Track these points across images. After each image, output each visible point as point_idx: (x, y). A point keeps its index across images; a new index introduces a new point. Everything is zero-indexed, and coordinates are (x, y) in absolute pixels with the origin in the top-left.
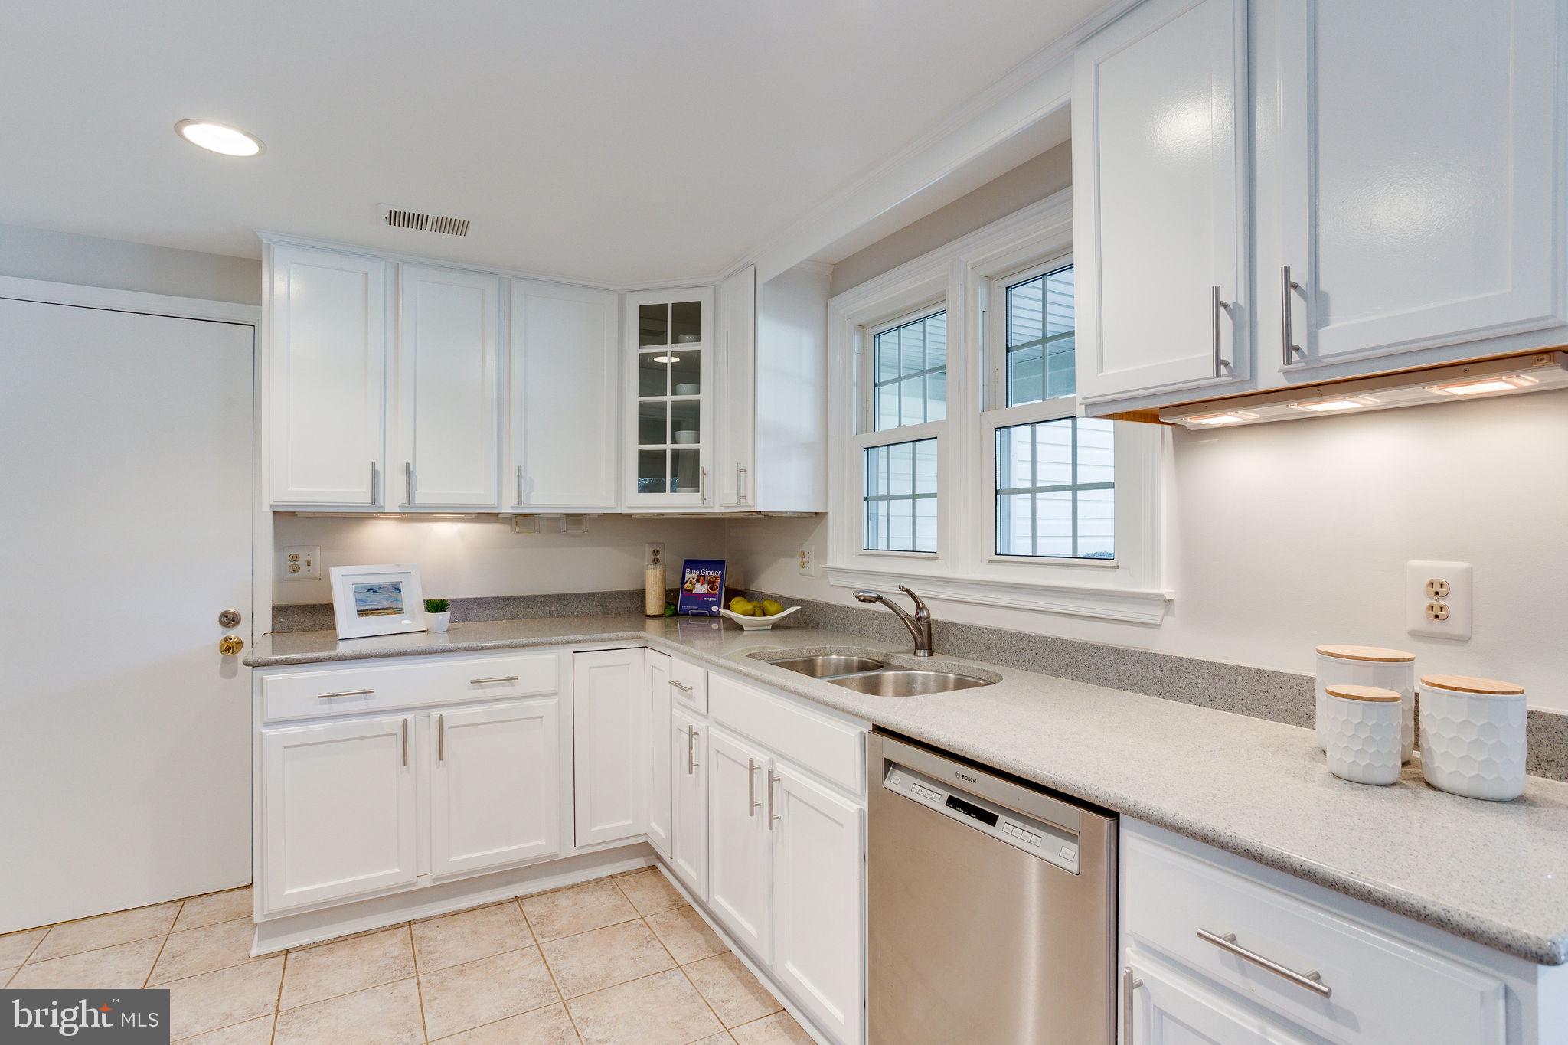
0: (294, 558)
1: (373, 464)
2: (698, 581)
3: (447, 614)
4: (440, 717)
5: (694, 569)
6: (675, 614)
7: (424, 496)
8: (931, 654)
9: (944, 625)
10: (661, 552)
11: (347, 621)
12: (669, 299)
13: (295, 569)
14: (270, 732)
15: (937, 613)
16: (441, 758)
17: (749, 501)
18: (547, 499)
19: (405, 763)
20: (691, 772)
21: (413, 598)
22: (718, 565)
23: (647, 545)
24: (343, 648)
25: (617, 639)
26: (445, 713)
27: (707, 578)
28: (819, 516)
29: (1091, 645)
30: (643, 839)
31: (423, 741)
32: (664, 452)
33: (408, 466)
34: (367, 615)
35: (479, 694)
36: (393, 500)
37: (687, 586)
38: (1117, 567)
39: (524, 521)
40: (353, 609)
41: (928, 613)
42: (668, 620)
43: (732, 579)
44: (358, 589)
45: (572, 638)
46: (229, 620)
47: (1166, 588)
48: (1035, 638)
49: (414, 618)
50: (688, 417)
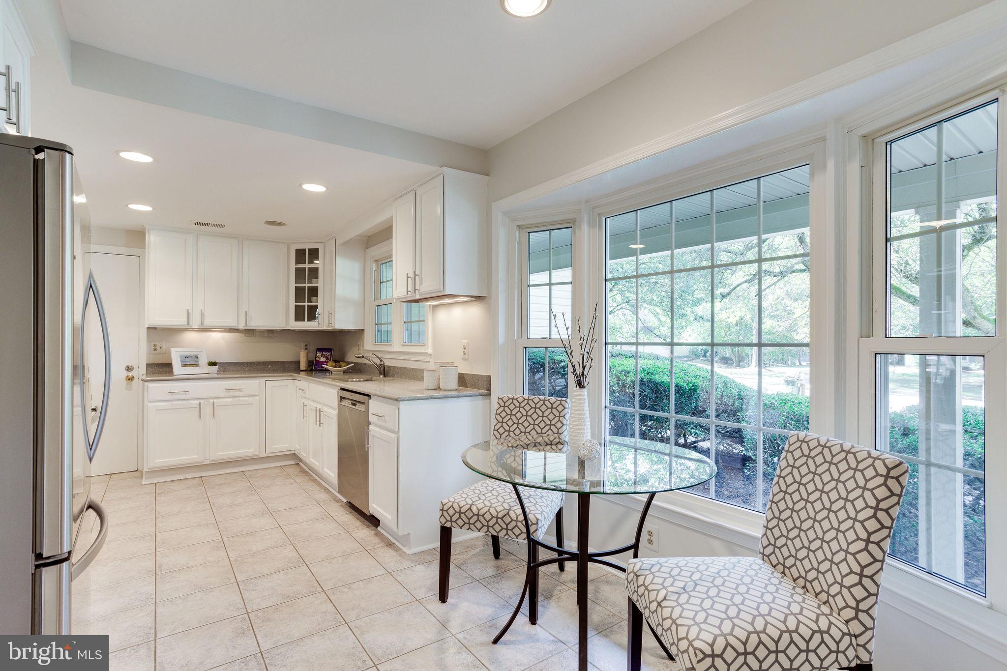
0: (155, 345)
1: (188, 310)
2: (321, 357)
3: (217, 367)
4: (213, 402)
5: (320, 352)
6: (311, 370)
7: (208, 322)
8: (385, 377)
9: (389, 367)
10: (309, 346)
11: (177, 369)
12: (307, 247)
13: (155, 350)
14: (150, 404)
15: (387, 363)
16: (214, 417)
17: (333, 325)
18: (259, 322)
19: (200, 418)
20: (304, 418)
21: (203, 361)
22: (330, 350)
23: (303, 343)
24: (175, 377)
25: (283, 376)
26: (215, 401)
27: (325, 356)
28: (363, 330)
30: (293, 452)
31: (207, 411)
32: (305, 306)
33: (201, 311)
34: (185, 366)
35: (227, 394)
36: (196, 324)
37: (317, 358)
38: (424, 345)
39: (249, 332)
40: (180, 364)
41: (384, 363)
42: (309, 372)
43: (336, 354)
44: (181, 357)
45: (265, 375)
46: (129, 369)
47: (430, 351)
48: (407, 368)
49: (203, 369)
50: (314, 292)
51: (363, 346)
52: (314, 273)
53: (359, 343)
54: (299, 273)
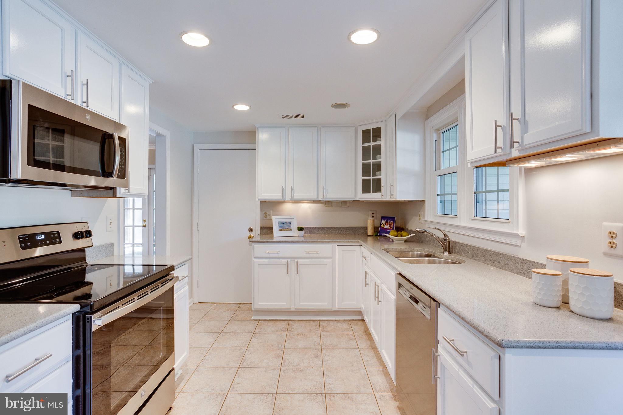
0: (266, 213)
1: (283, 186)
2: (386, 224)
3: (303, 232)
4: (297, 261)
5: (385, 220)
6: (377, 235)
7: (297, 196)
8: (450, 253)
9: (455, 243)
10: (375, 214)
11: (276, 232)
12: (371, 127)
13: (266, 217)
14: (255, 260)
15: (453, 238)
16: (297, 273)
17: (394, 196)
18: (334, 195)
19: (288, 274)
20: (366, 286)
21: (294, 226)
22: (393, 218)
23: (370, 211)
24: (275, 239)
25: (351, 242)
26: (298, 260)
27: (389, 223)
28: (424, 201)
29: (497, 253)
30: (359, 310)
31: (293, 268)
32: (370, 180)
33: (292, 186)
34: (281, 230)
35: (308, 255)
36: (288, 198)
37: (382, 226)
38: (509, 222)
39: (328, 203)
40: (278, 228)
41: (449, 238)
42: (375, 237)
43: (398, 223)
44: (279, 223)
45: (336, 240)
46: (251, 230)
47: (521, 232)
49: (295, 232)
50: (378, 167)
51: (424, 216)
52: (377, 150)
53: (420, 213)
54: (365, 152)
